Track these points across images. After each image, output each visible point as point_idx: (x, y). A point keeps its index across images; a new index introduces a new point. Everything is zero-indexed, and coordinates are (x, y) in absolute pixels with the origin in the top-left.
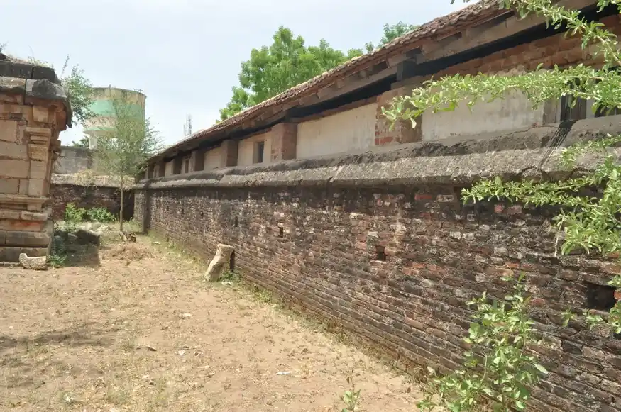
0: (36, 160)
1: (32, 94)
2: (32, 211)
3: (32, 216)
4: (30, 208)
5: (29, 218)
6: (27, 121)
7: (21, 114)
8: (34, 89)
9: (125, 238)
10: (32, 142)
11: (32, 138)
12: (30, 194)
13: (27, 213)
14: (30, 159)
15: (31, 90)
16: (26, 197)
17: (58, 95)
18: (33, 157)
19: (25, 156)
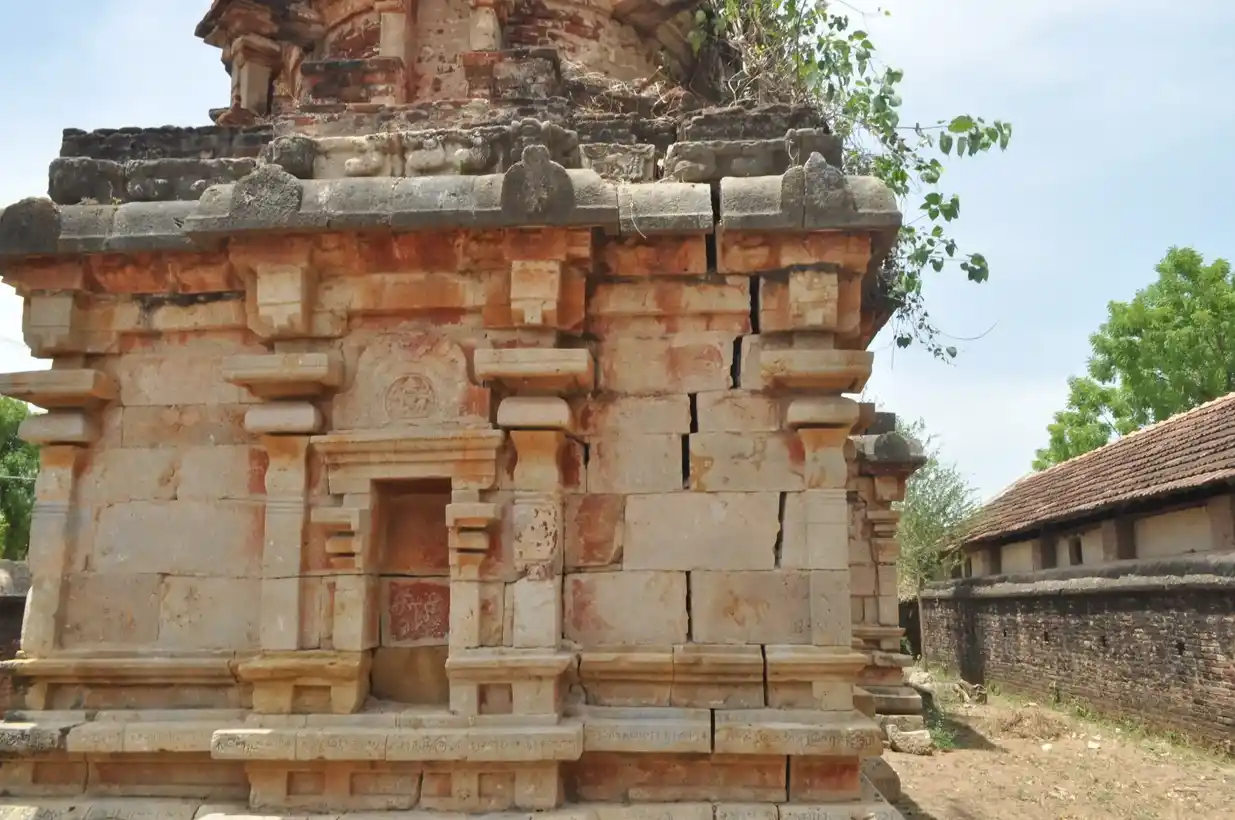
0: (885, 564)
1: (875, 458)
2: (888, 651)
3: (891, 660)
4: (885, 645)
5: (888, 664)
6: (865, 502)
7: (856, 492)
8: (877, 449)
9: (967, 697)
10: (877, 535)
11: (877, 528)
12: (882, 621)
13: (883, 654)
14: (876, 563)
15: (872, 453)
16: (877, 629)
17: (912, 454)
18: (881, 559)
19: (867, 560)
